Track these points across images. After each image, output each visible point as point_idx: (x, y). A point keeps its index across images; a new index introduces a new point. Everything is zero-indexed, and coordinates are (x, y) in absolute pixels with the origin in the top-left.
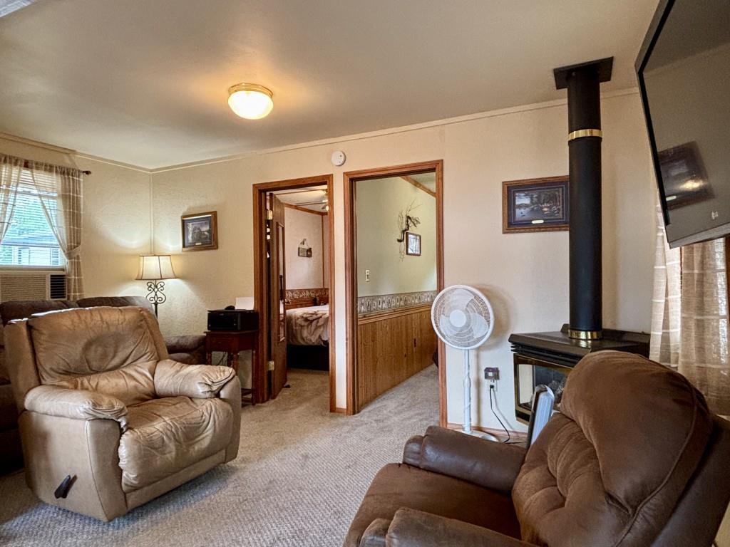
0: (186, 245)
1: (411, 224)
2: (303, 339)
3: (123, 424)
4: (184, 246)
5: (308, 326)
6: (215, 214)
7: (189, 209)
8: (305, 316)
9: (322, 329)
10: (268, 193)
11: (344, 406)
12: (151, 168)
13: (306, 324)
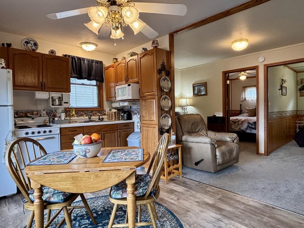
0: (195, 94)
1: (283, 83)
2: (232, 129)
3: (216, 146)
4: (194, 95)
5: (234, 124)
6: (206, 83)
7: (195, 82)
8: (232, 120)
9: (240, 125)
10: (227, 74)
11: (263, 153)
12: (181, 69)
13: (233, 123)
